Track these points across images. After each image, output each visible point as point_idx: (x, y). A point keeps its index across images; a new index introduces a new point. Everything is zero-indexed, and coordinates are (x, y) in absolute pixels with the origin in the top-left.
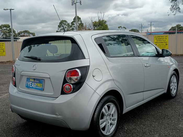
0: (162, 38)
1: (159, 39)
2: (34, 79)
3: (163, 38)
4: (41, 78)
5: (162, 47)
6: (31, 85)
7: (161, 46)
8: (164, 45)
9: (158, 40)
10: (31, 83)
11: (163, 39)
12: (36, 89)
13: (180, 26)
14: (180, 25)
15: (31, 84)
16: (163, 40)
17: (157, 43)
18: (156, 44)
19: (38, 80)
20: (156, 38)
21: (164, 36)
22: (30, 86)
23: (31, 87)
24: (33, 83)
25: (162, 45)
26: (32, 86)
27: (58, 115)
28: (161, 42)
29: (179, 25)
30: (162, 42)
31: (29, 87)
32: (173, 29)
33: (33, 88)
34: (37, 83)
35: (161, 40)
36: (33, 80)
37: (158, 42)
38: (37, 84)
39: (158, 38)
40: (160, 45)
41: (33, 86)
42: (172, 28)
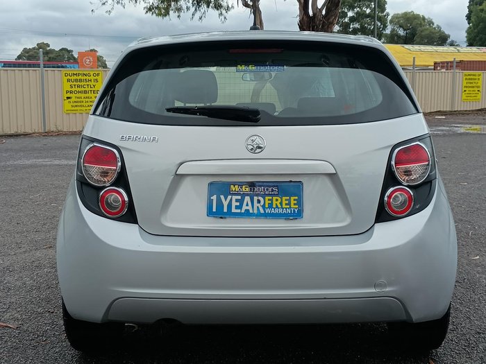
0: (85, 77)
1: (76, 80)
2: (252, 185)
3: (87, 77)
4: (288, 179)
5: (87, 104)
6: (239, 207)
7: (84, 104)
8: (91, 100)
9: (75, 83)
10: (239, 197)
11: (90, 83)
12: (266, 215)
13: (48, 49)
14: (48, 45)
15: (237, 200)
16: (88, 83)
17: (71, 92)
18: (69, 95)
19: (270, 187)
20: (69, 77)
21: (92, 73)
22: (234, 210)
23: (239, 211)
24: (247, 199)
25: (87, 100)
26: (244, 207)
27: (385, 286)
28: (83, 89)
29: (43, 43)
30: (87, 89)
31: (230, 214)
32: (27, 55)
33: (247, 214)
34: (267, 198)
35: (82, 84)
36: (246, 189)
37: (73, 89)
38: (272, 200)
39: (75, 77)
40: (79, 100)
41: (250, 208)
42: (25, 51)
